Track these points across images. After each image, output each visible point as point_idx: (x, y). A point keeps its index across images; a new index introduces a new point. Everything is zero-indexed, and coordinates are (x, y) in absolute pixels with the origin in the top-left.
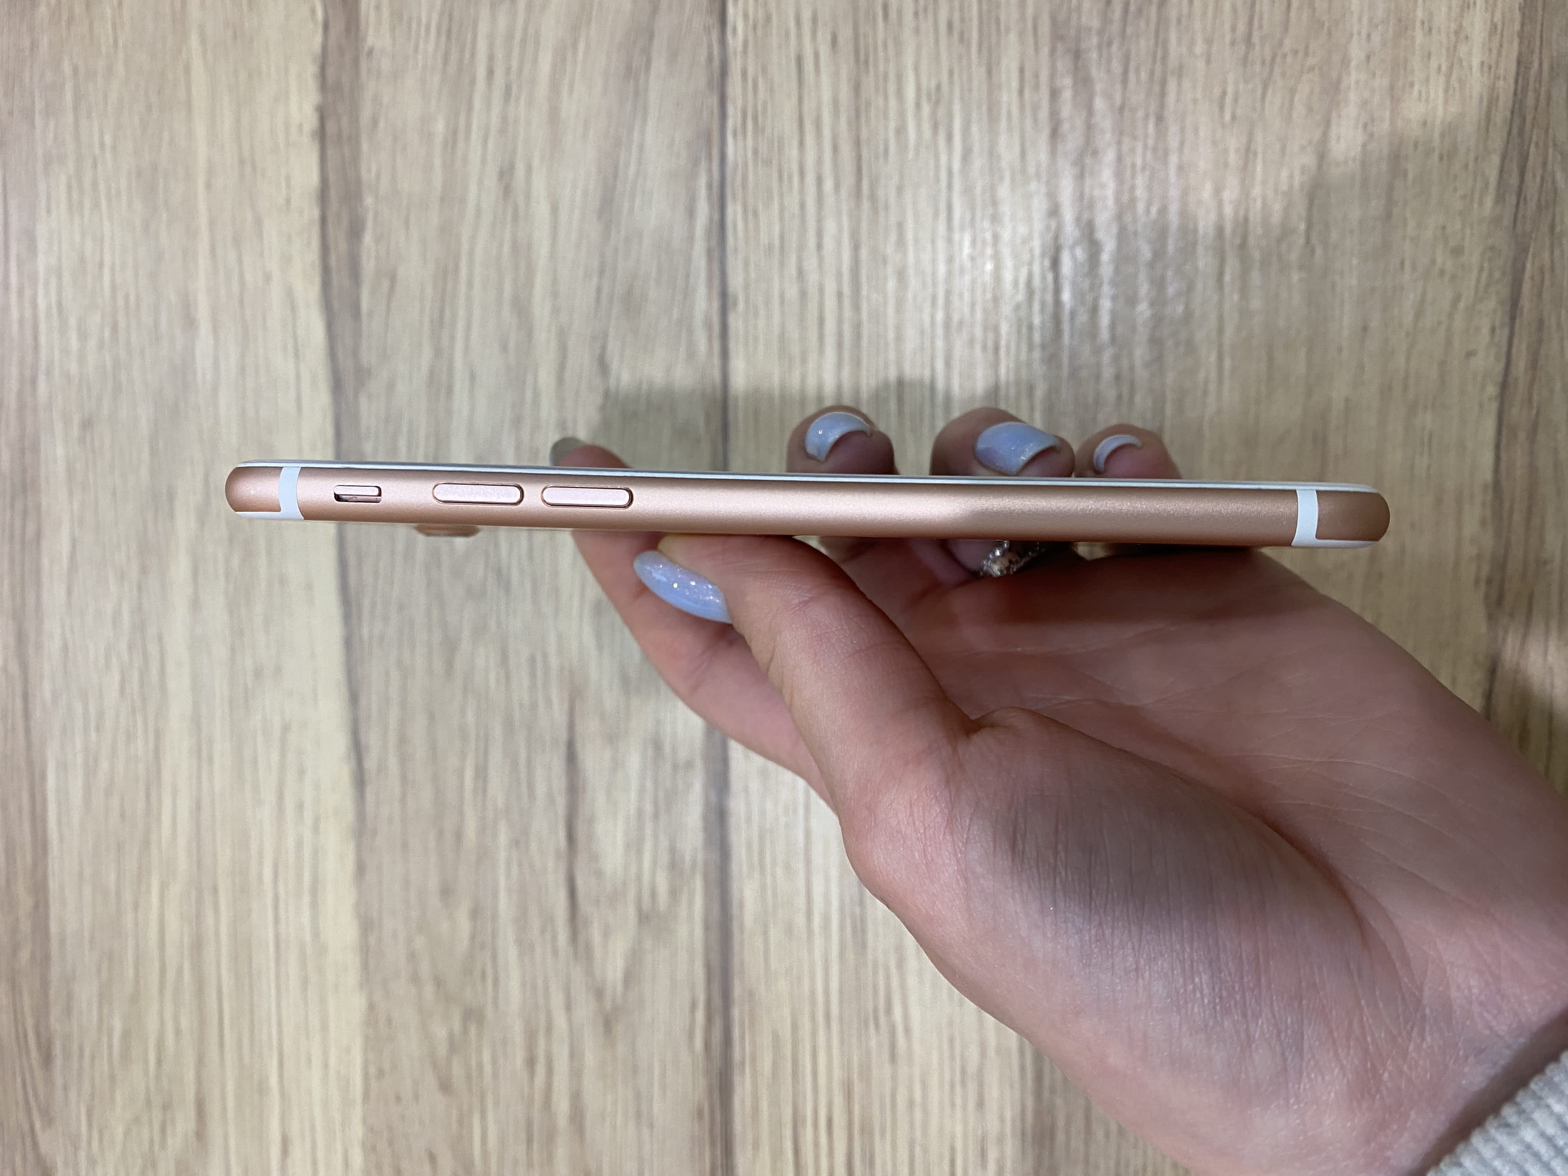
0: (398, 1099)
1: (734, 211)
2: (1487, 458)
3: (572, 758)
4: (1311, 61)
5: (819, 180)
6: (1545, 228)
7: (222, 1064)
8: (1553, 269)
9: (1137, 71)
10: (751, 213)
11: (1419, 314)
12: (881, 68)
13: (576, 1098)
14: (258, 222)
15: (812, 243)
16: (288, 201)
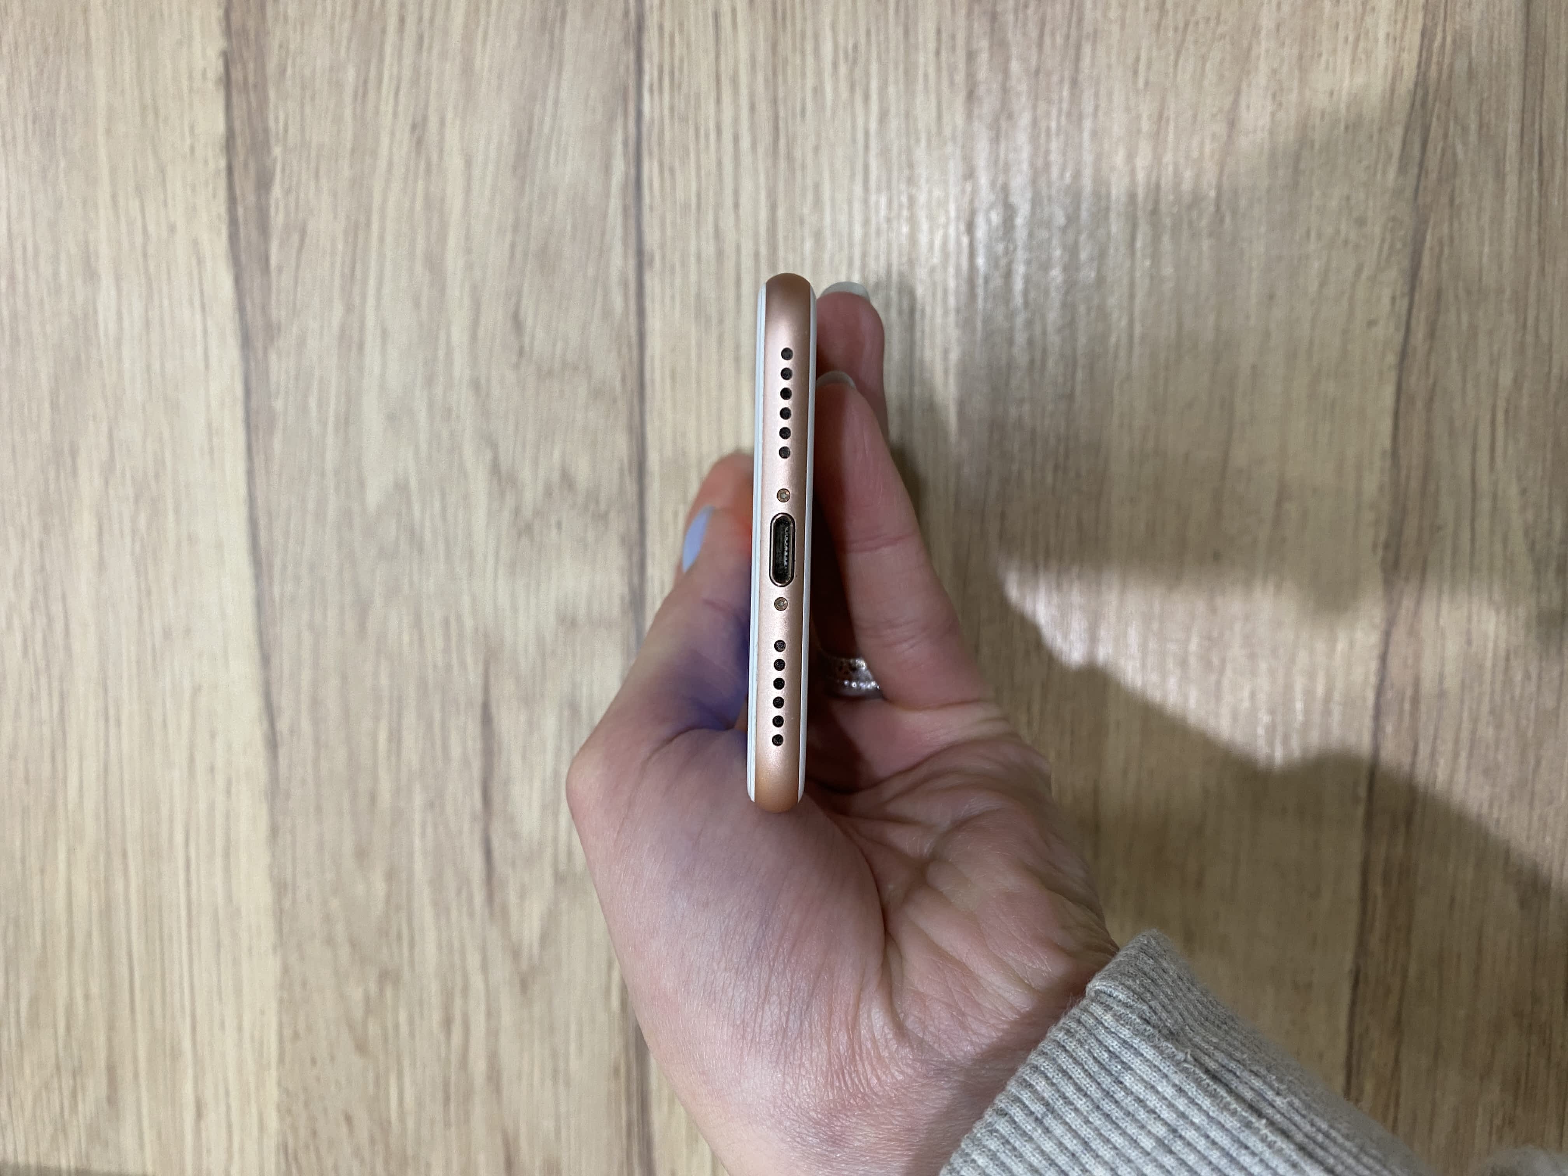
0: (314, 1061)
1: (650, 169)
2: (1386, 425)
3: (487, 720)
4: (1221, 29)
5: (736, 139)
6: (1444, 200)
7: (134, 1030)
8: (1452, 239)
9: (1053, 34)
10: (667, 171)
11: (1323, 284)
12: (799, 27)
13: (493, 1058)
14: (162, 171)
15: (728, 201)
16: (192, 149)
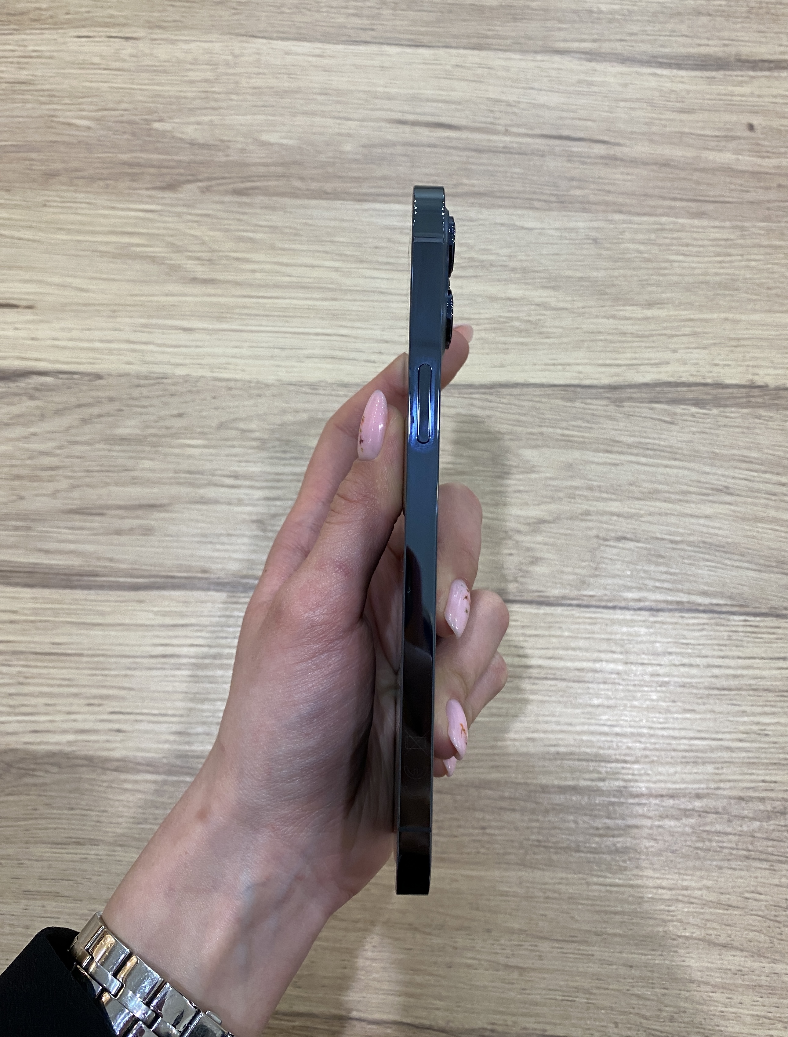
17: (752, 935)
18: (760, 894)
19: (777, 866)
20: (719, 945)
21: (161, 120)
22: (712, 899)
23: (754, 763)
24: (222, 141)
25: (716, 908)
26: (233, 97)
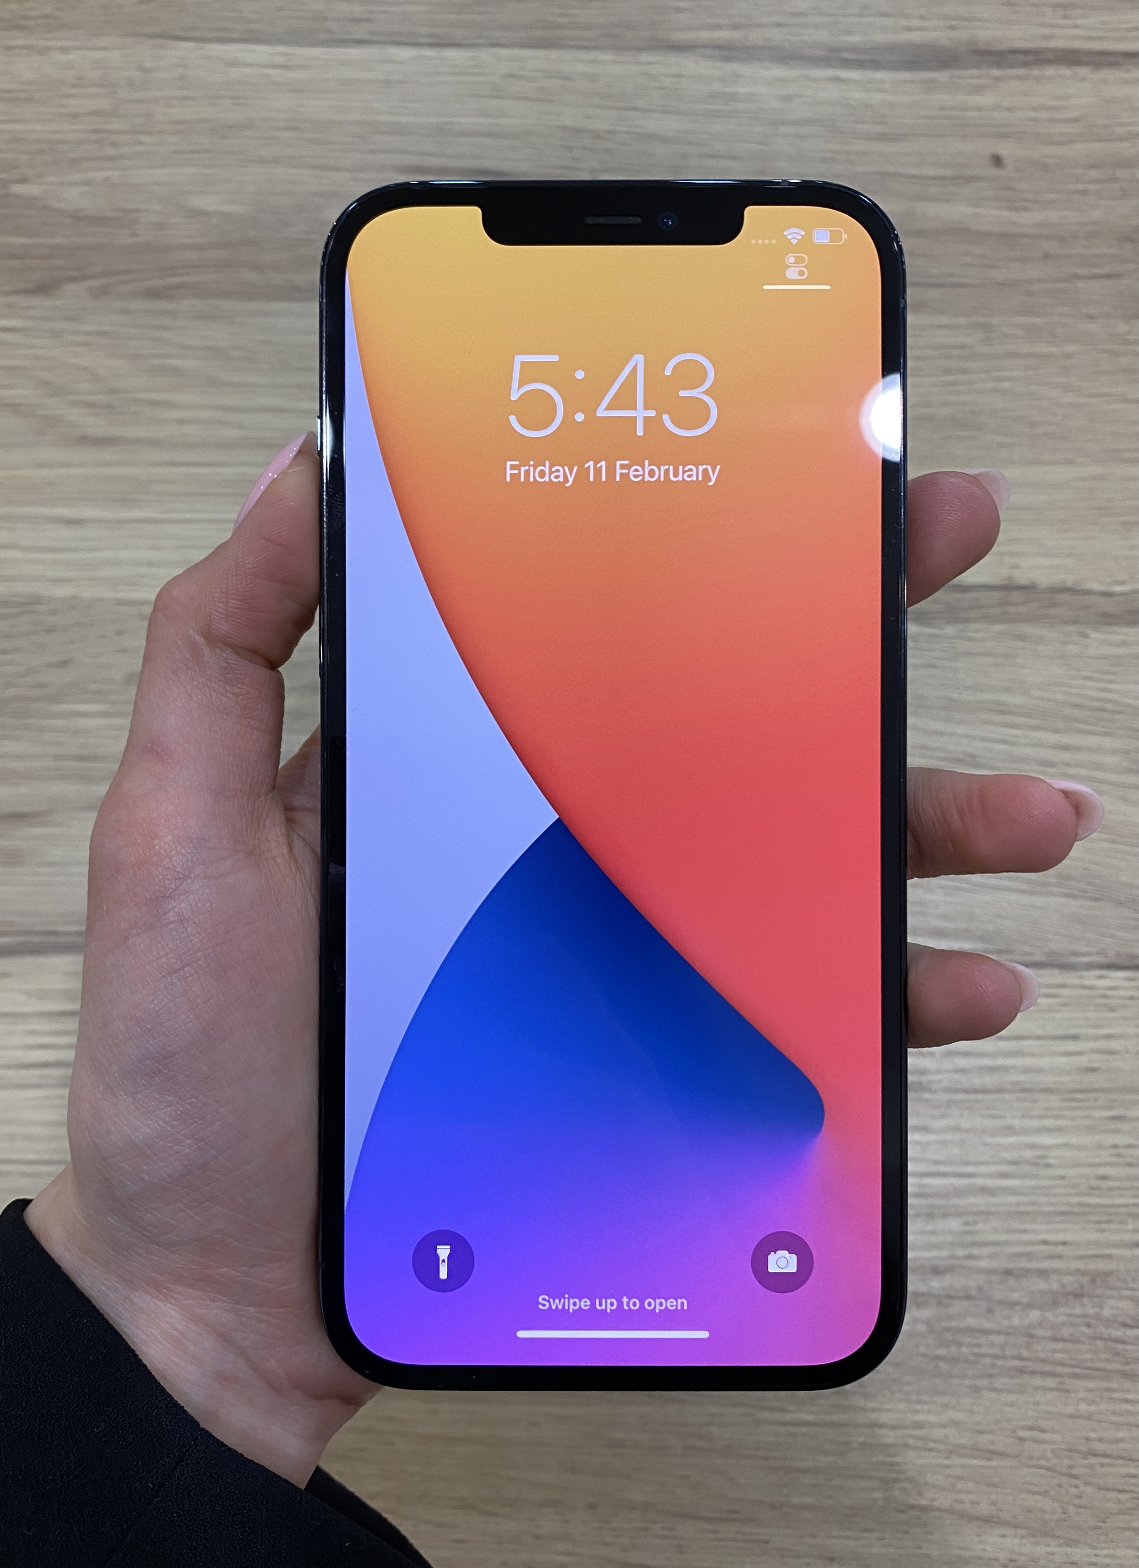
17: (1031, 1500)
18: (1043, 1431)
19: (1071, 1383)
20: (978, 1519)
21: (24, 180)
22: (964, 1441)
23: (1028, 1213)
24: (128, 211)
25: (971, 1457)
26: (144, 138)
